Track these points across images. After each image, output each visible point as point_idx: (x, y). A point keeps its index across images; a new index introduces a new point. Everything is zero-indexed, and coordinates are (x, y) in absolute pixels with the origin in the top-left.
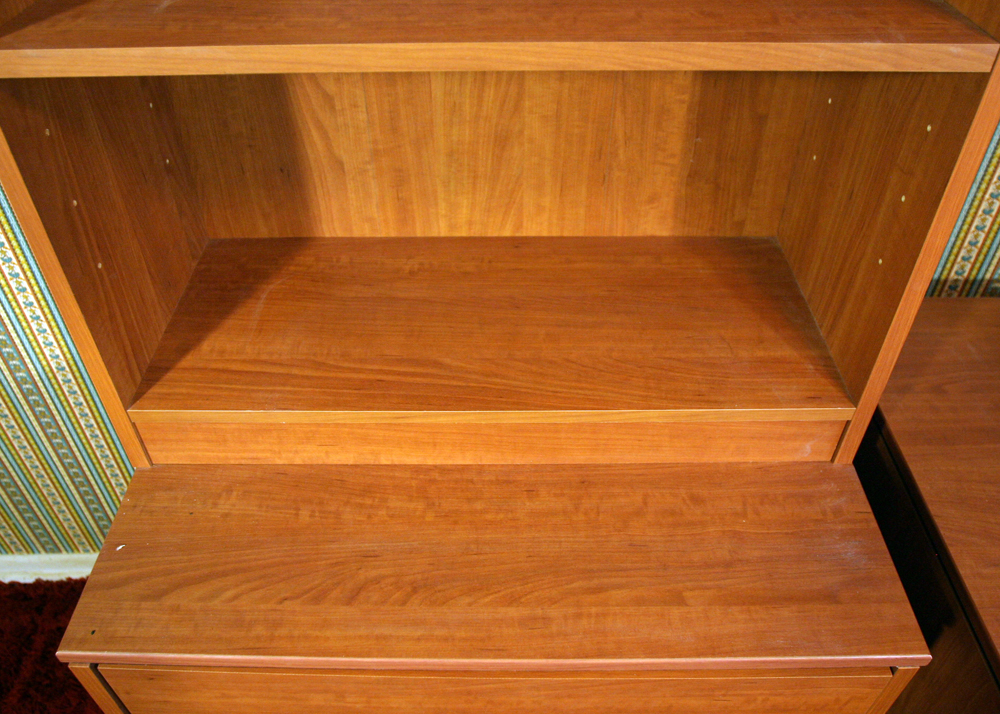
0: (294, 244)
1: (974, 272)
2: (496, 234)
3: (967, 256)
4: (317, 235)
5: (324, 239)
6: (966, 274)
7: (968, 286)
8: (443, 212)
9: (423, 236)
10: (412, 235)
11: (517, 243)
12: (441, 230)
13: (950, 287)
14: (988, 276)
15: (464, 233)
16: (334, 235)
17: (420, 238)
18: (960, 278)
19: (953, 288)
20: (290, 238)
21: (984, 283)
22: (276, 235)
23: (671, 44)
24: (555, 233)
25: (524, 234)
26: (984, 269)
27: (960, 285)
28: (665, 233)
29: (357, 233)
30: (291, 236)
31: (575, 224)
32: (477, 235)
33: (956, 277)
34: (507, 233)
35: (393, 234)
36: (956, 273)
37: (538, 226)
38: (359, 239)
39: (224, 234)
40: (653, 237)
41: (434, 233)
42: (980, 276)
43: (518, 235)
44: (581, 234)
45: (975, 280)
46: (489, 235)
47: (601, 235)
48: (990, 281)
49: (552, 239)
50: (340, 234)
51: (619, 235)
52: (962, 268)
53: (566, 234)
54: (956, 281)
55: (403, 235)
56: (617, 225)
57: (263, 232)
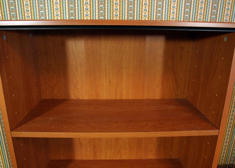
0: (70, 161)
1: (225, 163)
2: (116, 159)
3: (222, 159)
4: (75, 159)
5: (76, 160)
6: (223, 163)
7: (224, 166)
8: (104, 154)
9: (99, 159)
10: (96, 159)
11: (121, 161)
12: (103, 158)
13: (220, 166)
14: (228, 163)
15: (108, 159)
16: (79, 159)
17: (98, 160)
18: (222, 164)
19: (221, 166)
20: (69, 160)
21: (228, 165)
22: (65, 159)
23: (154, 132)
24: (129, 159)
25: (122, 159)
26: (227, 162)
27: (222, 166)
28: (154, 158)
29: (84, 159)
30: (69, 159)
31: (133, 156)
32: (111, 159)
33: (221, 164)
34: (118, 159)
35: (92, 159)
36: (221, 163)
37: (125, 157)
38: (84, 160)
39: (53, 159)
40: (151, 159)
41: (102, 159)
42: (226, 164)
43: (121, 159)
44: (135, 159)
45: (225, 165)
46: (114, 159)
47: (139, 159)
48: (229, 165)
49: (128, 160)
50: (80, 159)
51: (143, 159)
52: (222, 162)
53: (132, 159)
54: (221, 165)
55: (95, 159)
56: (143, 156)
57: (62, 158)
